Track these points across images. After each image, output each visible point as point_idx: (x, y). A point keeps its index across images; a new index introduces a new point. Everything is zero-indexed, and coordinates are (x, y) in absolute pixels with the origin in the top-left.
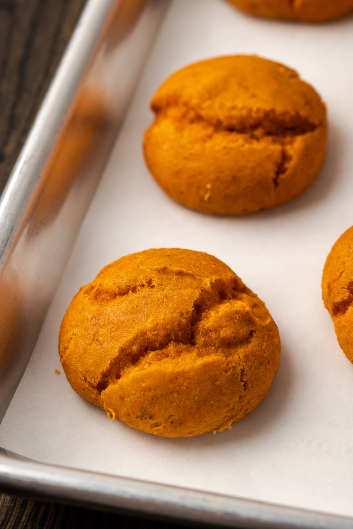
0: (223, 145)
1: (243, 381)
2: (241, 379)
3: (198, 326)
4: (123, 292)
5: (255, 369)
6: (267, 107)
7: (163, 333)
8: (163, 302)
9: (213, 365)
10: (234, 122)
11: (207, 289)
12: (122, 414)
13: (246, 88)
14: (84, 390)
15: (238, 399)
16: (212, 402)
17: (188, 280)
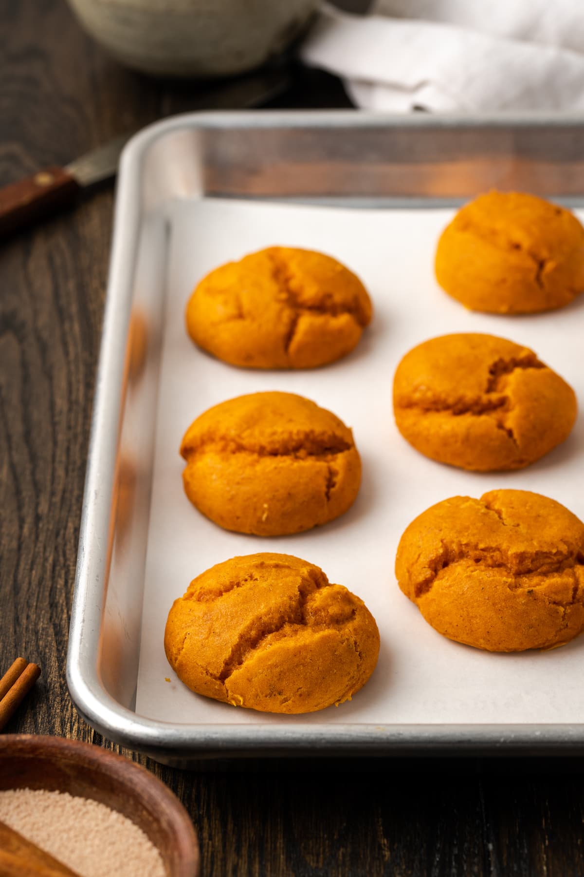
0: (273, 465)
1: (357, 651)
2: (356, 649)
3: (306, 609)
4: (228, 589)
5: (365, 641)
6: (306, 428)
7: (277, 616)
8: (270, 590)
9: (329, 637)
10: (277, 446)
11: (306, 577)
12: (249, 696)
13: (282, 415)
14: (206, 683)
15: (356, 668)
16: (335, 671)
17: (287, 571)
